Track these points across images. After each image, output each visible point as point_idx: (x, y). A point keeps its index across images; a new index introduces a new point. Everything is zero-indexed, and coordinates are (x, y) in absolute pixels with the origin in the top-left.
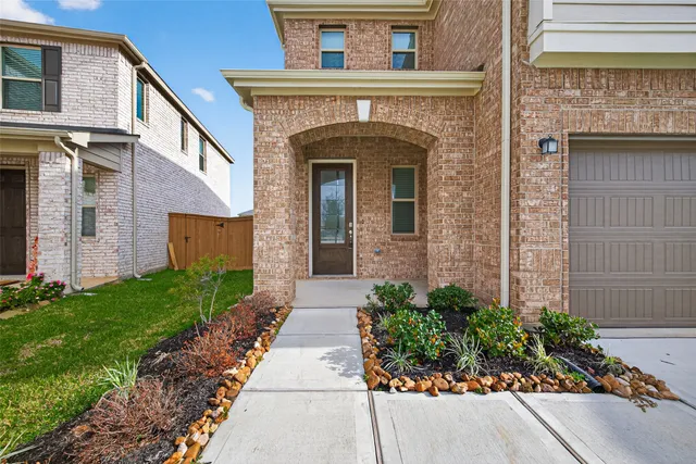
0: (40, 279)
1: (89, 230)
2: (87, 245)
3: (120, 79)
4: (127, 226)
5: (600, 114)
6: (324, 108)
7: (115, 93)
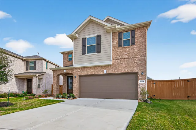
0: (33, 93)
1: (39, 87)
2: (39, 89)
3: (43, 64)
4: (44, 87)
5: (81, 73)
6: (60, 71)
7: (42, 66)
